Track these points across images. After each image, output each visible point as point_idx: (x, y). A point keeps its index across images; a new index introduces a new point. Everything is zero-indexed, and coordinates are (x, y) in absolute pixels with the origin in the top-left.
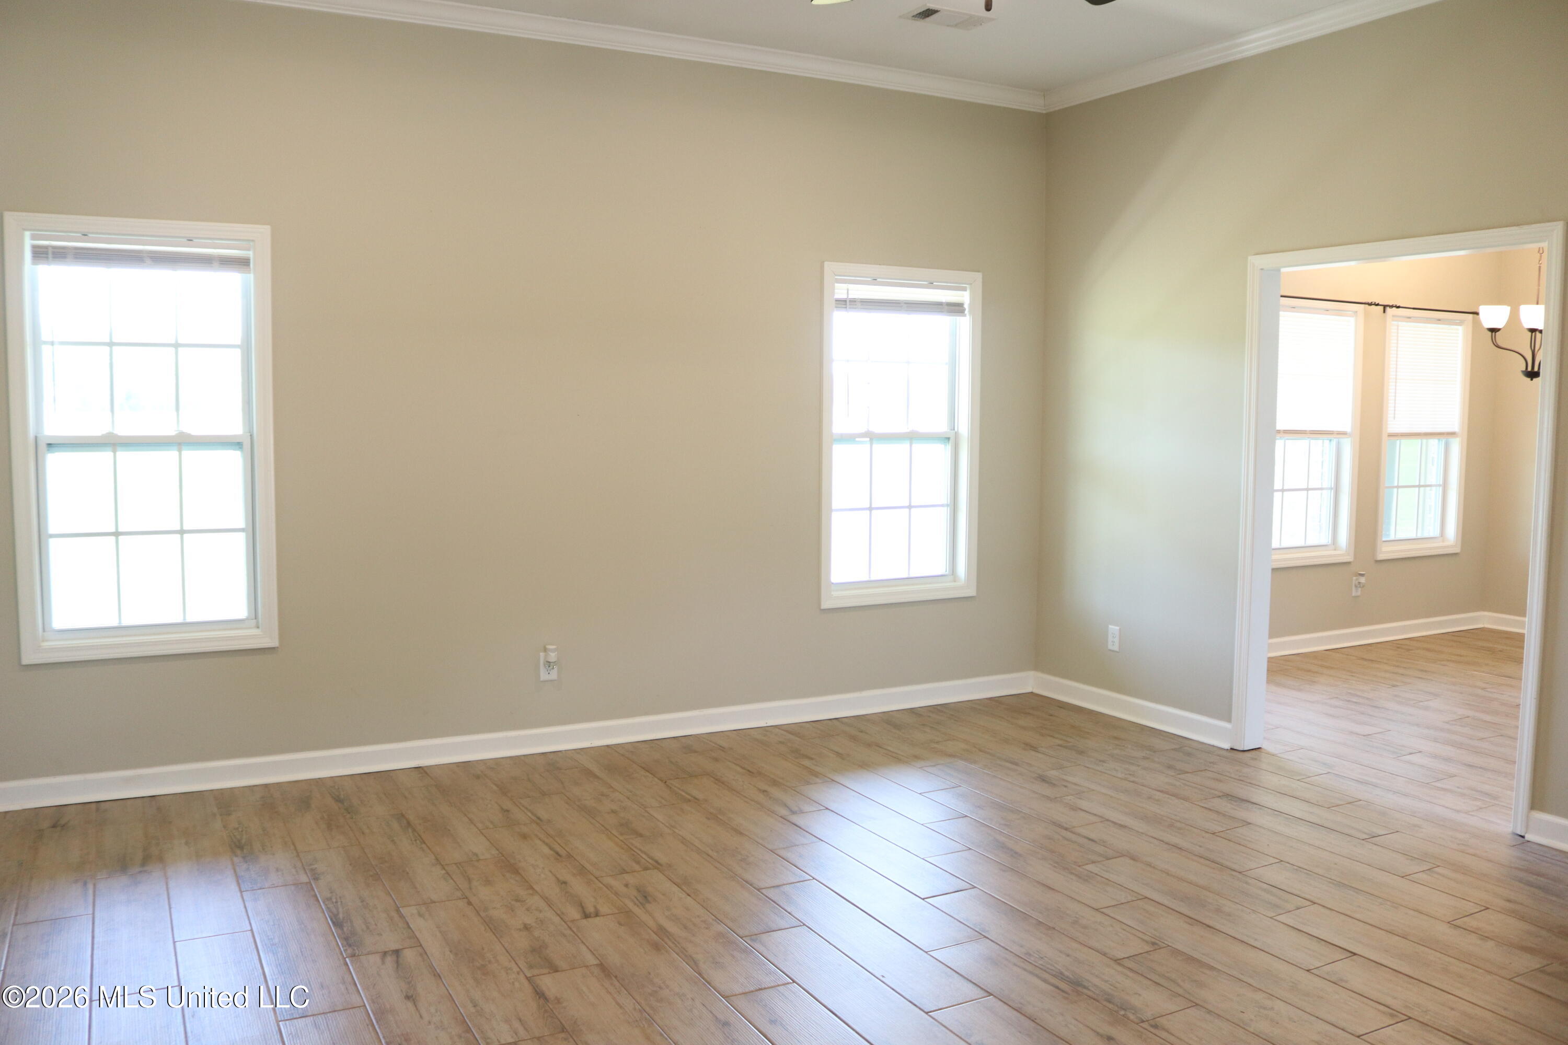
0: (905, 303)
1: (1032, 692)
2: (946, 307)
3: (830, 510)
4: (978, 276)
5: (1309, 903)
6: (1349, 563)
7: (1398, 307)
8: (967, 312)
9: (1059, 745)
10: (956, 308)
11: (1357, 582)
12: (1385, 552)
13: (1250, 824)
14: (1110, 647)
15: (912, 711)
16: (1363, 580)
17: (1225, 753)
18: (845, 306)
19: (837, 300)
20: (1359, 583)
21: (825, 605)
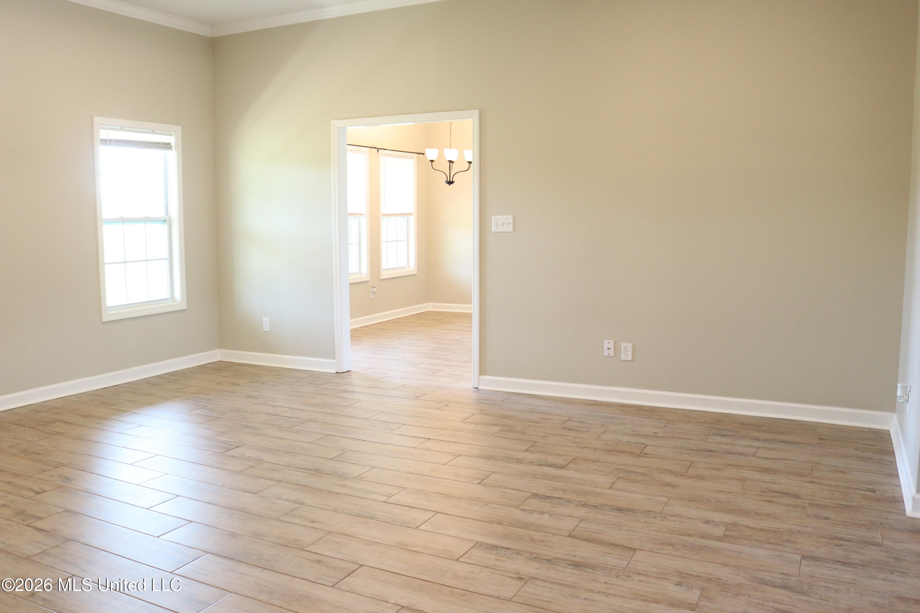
0: (140, 142)
1: (220, 361)
2: (162, 145)
3: (104, 264)
4: (179, 128)
5: (402, 425)
6: (368, 281)
7: (385, 149)
8: (173, 148)
9: (249, 382)
10: (167, 146)
11: (372, 291)
12: (384, 275)
13: (361, 400)
14: (265, 329)
15: (157, 376)
16: (375, 290)
17: (333, 375)
18: (106, 143)
19: (102, 140)
20: (374, 291)
21: (105, 319)
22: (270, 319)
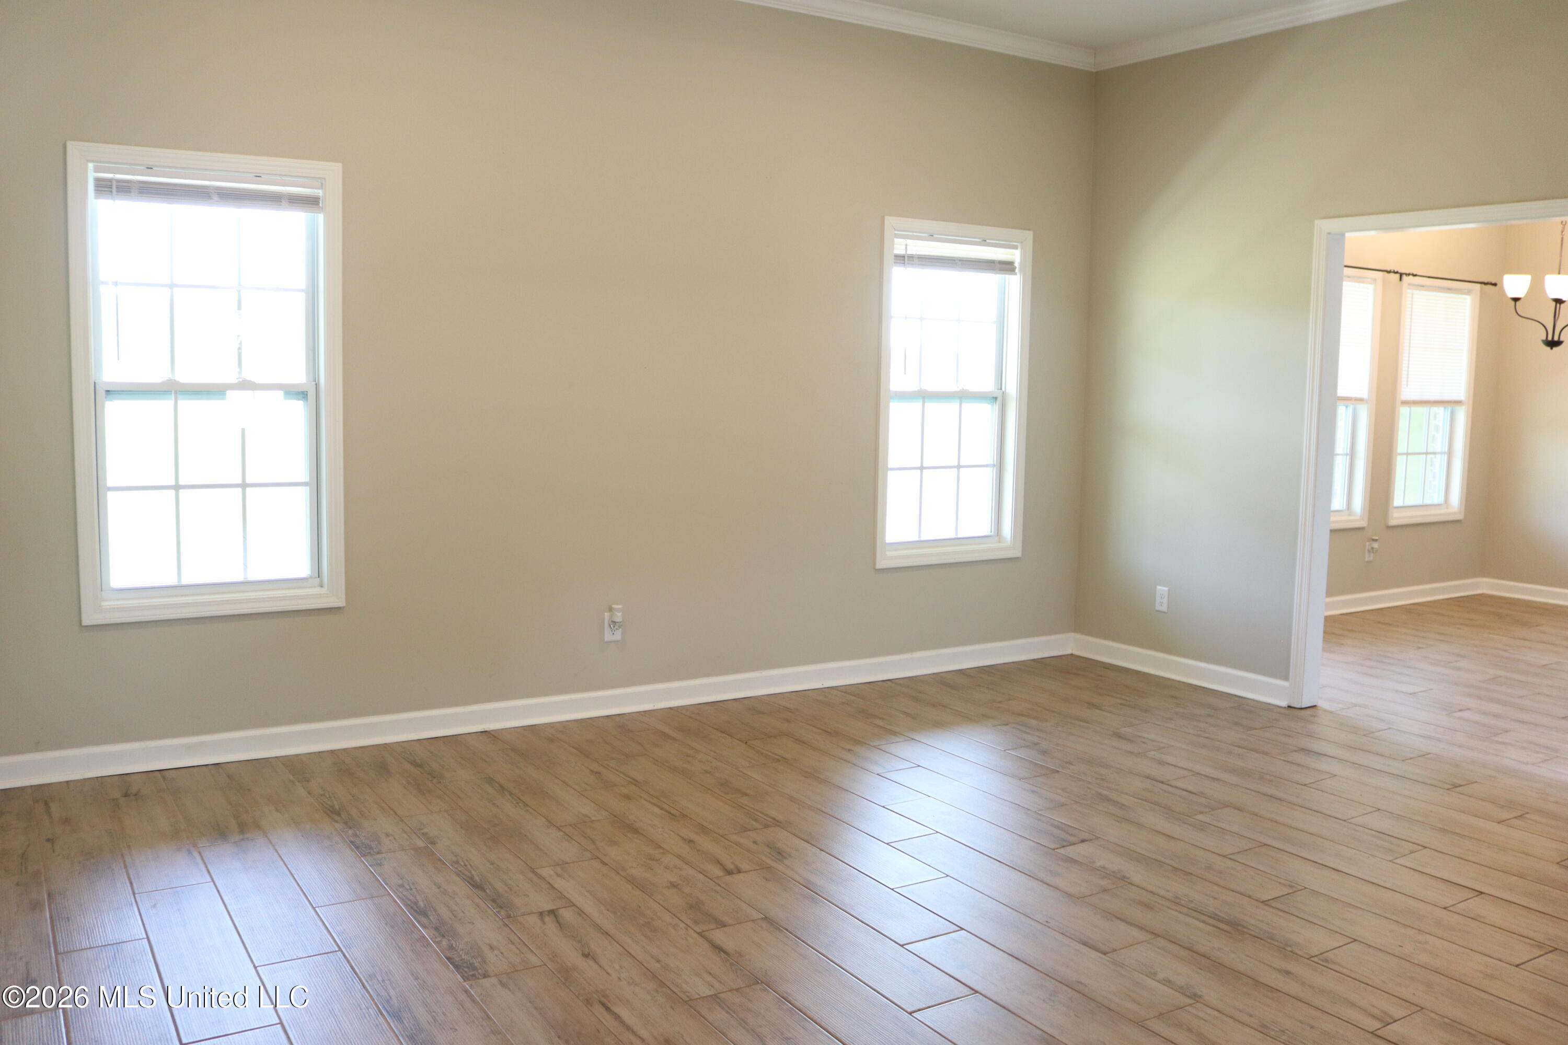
0: (960, 260)
1: (1072, 655)
2: (998, 265)
3: (887, 469)
4: (1029, 235)
5: (1420, 848)
6: (1361, 529)
7: (1415, 275)
8: (1017, 271)
9: (1121, 704)
10: (1007, 267)
11: (1370, 548)
12: (1396, 518)
13: (1335, 775)
14: (1158, 607)
15: (961, 672)
16: (1376, 545)
17: (1282, 710)
18: (903, 262)
19: (897, 256)
20: (1372, 548)
21: (879, 565)
22: (1169, 590)
